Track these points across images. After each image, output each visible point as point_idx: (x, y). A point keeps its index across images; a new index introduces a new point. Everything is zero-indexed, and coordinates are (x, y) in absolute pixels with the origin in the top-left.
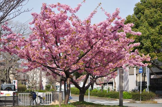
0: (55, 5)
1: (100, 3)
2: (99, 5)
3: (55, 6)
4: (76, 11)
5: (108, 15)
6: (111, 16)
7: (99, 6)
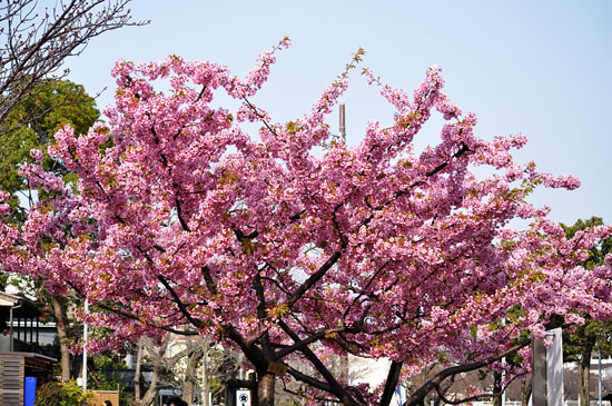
0: (163, 68)
1: (361, 52)
2: (356, 59)
3: (164, 71)
4: (253, 86)
5: (396, 99)
6: (411, 100)
7: (355, 63)
